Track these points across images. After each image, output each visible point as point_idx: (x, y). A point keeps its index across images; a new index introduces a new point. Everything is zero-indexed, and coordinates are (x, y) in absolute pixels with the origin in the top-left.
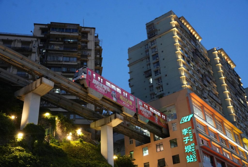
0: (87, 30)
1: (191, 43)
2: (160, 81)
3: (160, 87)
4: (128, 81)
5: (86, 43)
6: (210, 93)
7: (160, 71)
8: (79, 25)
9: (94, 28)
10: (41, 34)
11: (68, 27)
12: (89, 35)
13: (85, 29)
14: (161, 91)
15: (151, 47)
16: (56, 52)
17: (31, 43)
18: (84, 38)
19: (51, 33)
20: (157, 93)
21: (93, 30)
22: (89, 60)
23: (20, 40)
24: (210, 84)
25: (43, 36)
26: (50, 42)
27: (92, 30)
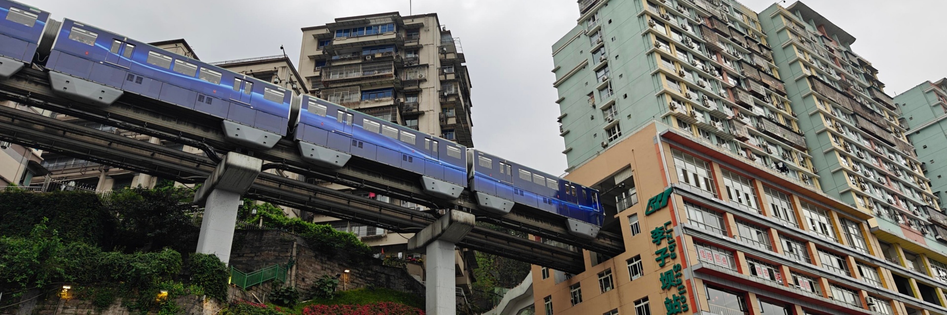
0: (417, 21)
1: (694, 3)
2: (613, 111)
3: (614, 128)
4: (558, 121)
5: (417, 50)
6: (762, 123)
7: (611, 87)
8: (398, 13)
9: (435, 15)
10: (318, 49)
11: (373, 23)
12: (422, 32)
13: (413, 21)
14: (617, 135)
15: (587, 32)
16: (351, 84)
17: (274, 75)
18: (411, 42)
19: (335, 43)
20: (607, 144)
21: (431, 19)
22: (423, 90)
23: (251, 71)
24: (764, 101)
25: (320, 53)
26: (333, 64)
27: (428, 21)
